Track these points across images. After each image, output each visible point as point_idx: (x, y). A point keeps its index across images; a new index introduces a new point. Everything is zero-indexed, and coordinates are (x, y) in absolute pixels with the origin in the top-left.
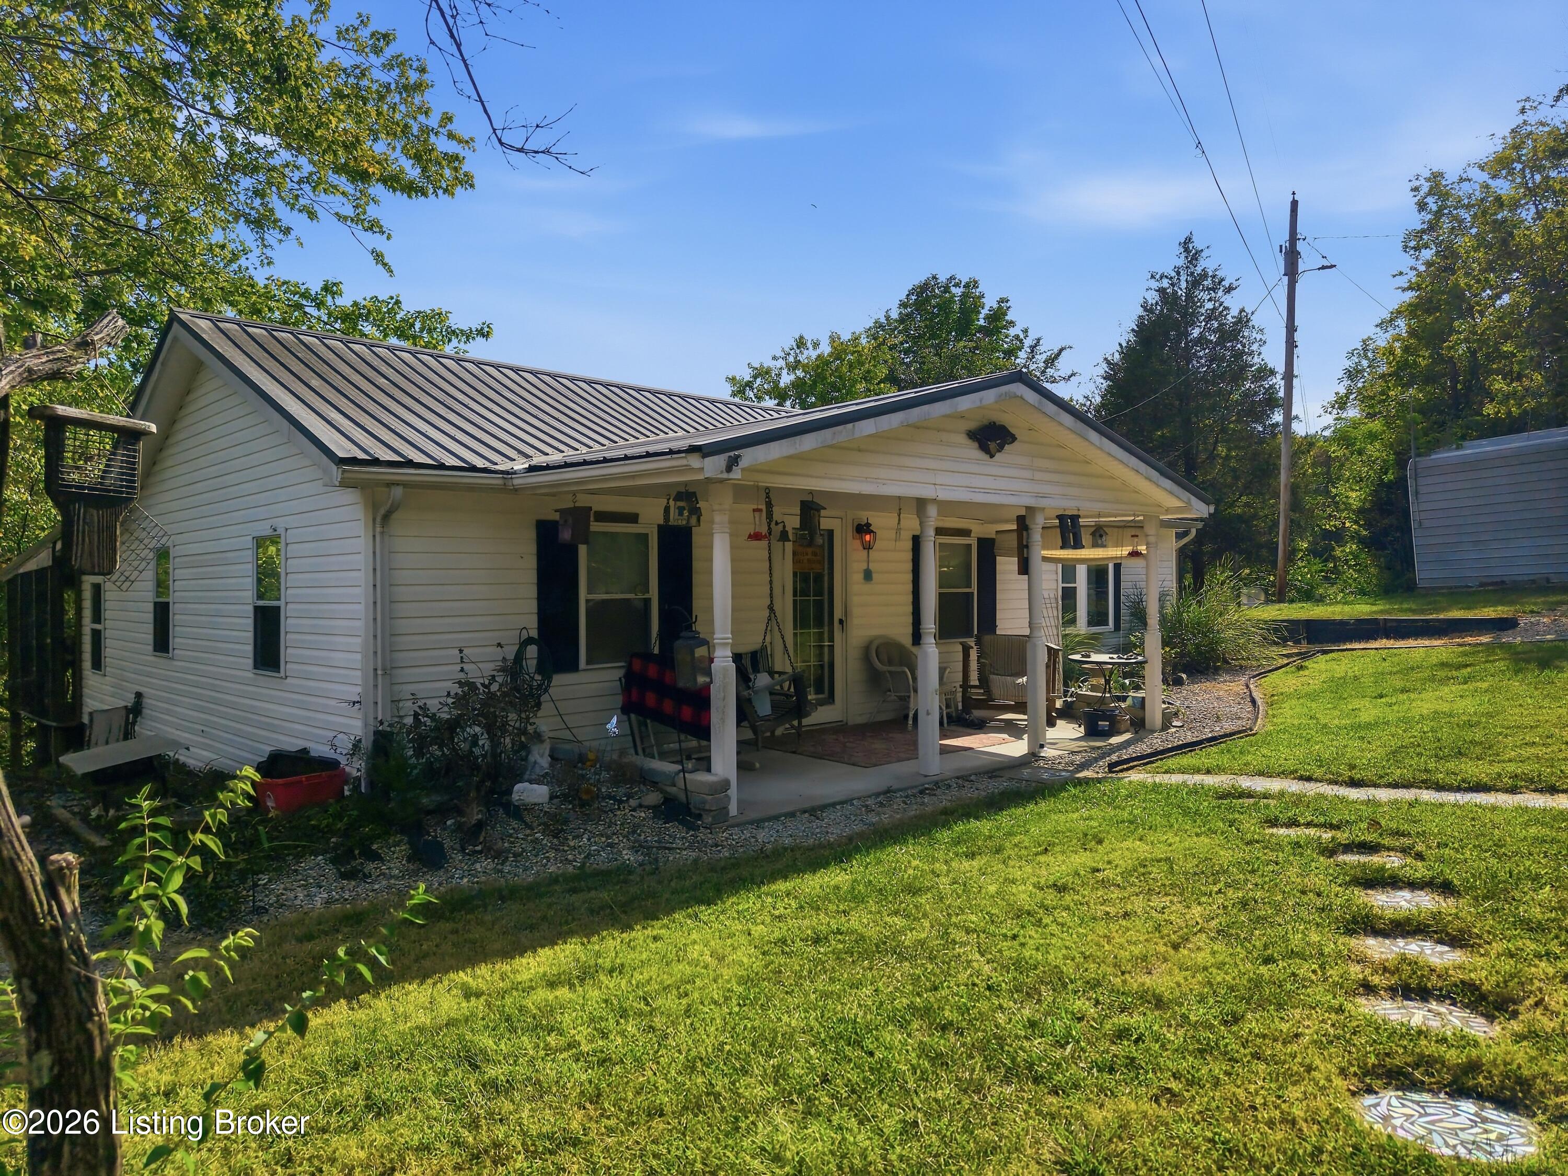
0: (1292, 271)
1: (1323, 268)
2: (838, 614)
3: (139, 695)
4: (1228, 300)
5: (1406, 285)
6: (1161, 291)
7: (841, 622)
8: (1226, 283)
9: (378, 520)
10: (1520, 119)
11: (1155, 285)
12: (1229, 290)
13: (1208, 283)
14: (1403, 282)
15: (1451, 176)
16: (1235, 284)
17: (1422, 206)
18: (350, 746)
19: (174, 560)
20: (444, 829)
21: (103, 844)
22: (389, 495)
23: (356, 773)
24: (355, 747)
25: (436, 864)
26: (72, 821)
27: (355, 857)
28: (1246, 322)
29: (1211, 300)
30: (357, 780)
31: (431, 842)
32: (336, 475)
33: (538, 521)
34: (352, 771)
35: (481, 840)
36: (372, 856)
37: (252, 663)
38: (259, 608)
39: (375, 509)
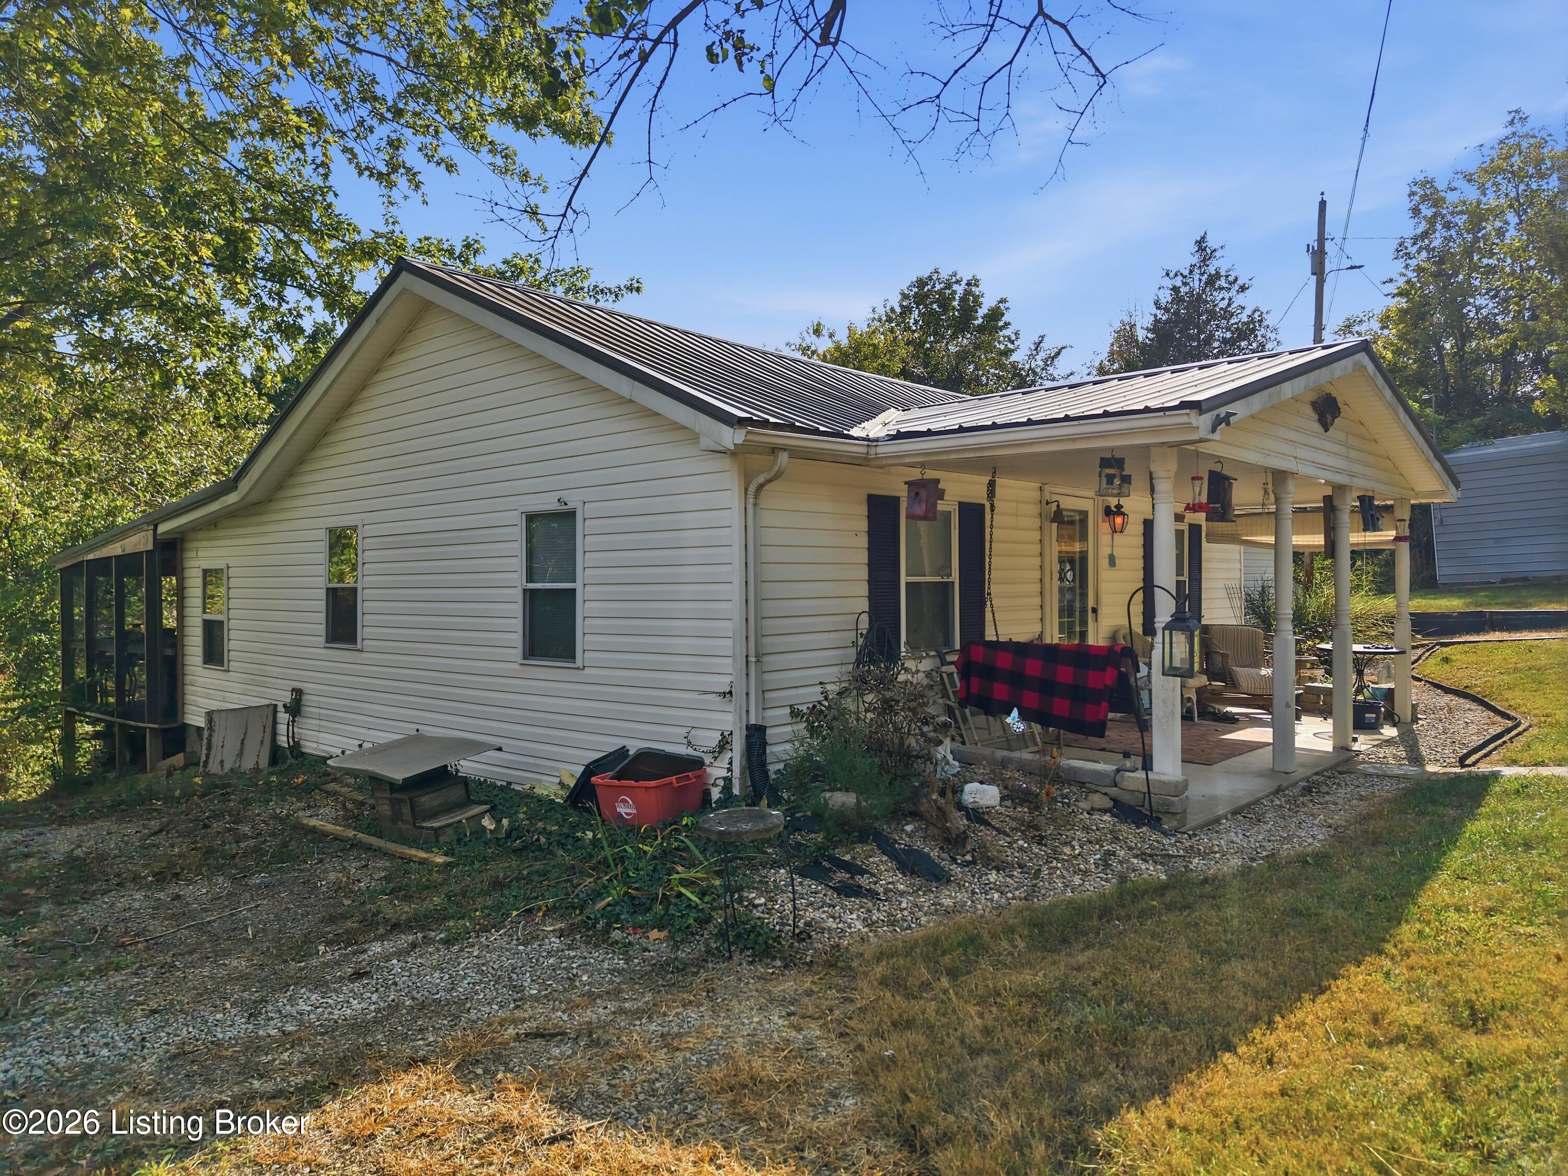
0: (1319, 271)
1: (1352, 268)
2: (1091, 603)
3: (298, 693)
4: (1239, 300)
5: (1396, 291)
6: (1175, 289)
7: (1095, 611)
8: (1240, 282)
10: (1510, 130)
11: (1169, 283)
12: (1243, 288)
13: (1222, 283)
14: (1392, 288)
15: (1441, 185)
16: (1248, 283)
17: (1416, 211)
18: (714, 743)
19: (366, 541)
20: (910, 835)
21: (440, 860)
22: (775, 462)
23: (724, 773)
24: (724, 744)
25: (940, 877)
26: (351, 833)
27: (830, 870)
28: (1261, 321)
29: (1223, 299)
30: (728, 780)
31: (910, 851)
32: (731, 437)
33: (869, 496)
34: (717, 771)
35: (969, 848)
36: (853, 869)
37: (518, 653)
38: (532, 591)
39: (747, 476)
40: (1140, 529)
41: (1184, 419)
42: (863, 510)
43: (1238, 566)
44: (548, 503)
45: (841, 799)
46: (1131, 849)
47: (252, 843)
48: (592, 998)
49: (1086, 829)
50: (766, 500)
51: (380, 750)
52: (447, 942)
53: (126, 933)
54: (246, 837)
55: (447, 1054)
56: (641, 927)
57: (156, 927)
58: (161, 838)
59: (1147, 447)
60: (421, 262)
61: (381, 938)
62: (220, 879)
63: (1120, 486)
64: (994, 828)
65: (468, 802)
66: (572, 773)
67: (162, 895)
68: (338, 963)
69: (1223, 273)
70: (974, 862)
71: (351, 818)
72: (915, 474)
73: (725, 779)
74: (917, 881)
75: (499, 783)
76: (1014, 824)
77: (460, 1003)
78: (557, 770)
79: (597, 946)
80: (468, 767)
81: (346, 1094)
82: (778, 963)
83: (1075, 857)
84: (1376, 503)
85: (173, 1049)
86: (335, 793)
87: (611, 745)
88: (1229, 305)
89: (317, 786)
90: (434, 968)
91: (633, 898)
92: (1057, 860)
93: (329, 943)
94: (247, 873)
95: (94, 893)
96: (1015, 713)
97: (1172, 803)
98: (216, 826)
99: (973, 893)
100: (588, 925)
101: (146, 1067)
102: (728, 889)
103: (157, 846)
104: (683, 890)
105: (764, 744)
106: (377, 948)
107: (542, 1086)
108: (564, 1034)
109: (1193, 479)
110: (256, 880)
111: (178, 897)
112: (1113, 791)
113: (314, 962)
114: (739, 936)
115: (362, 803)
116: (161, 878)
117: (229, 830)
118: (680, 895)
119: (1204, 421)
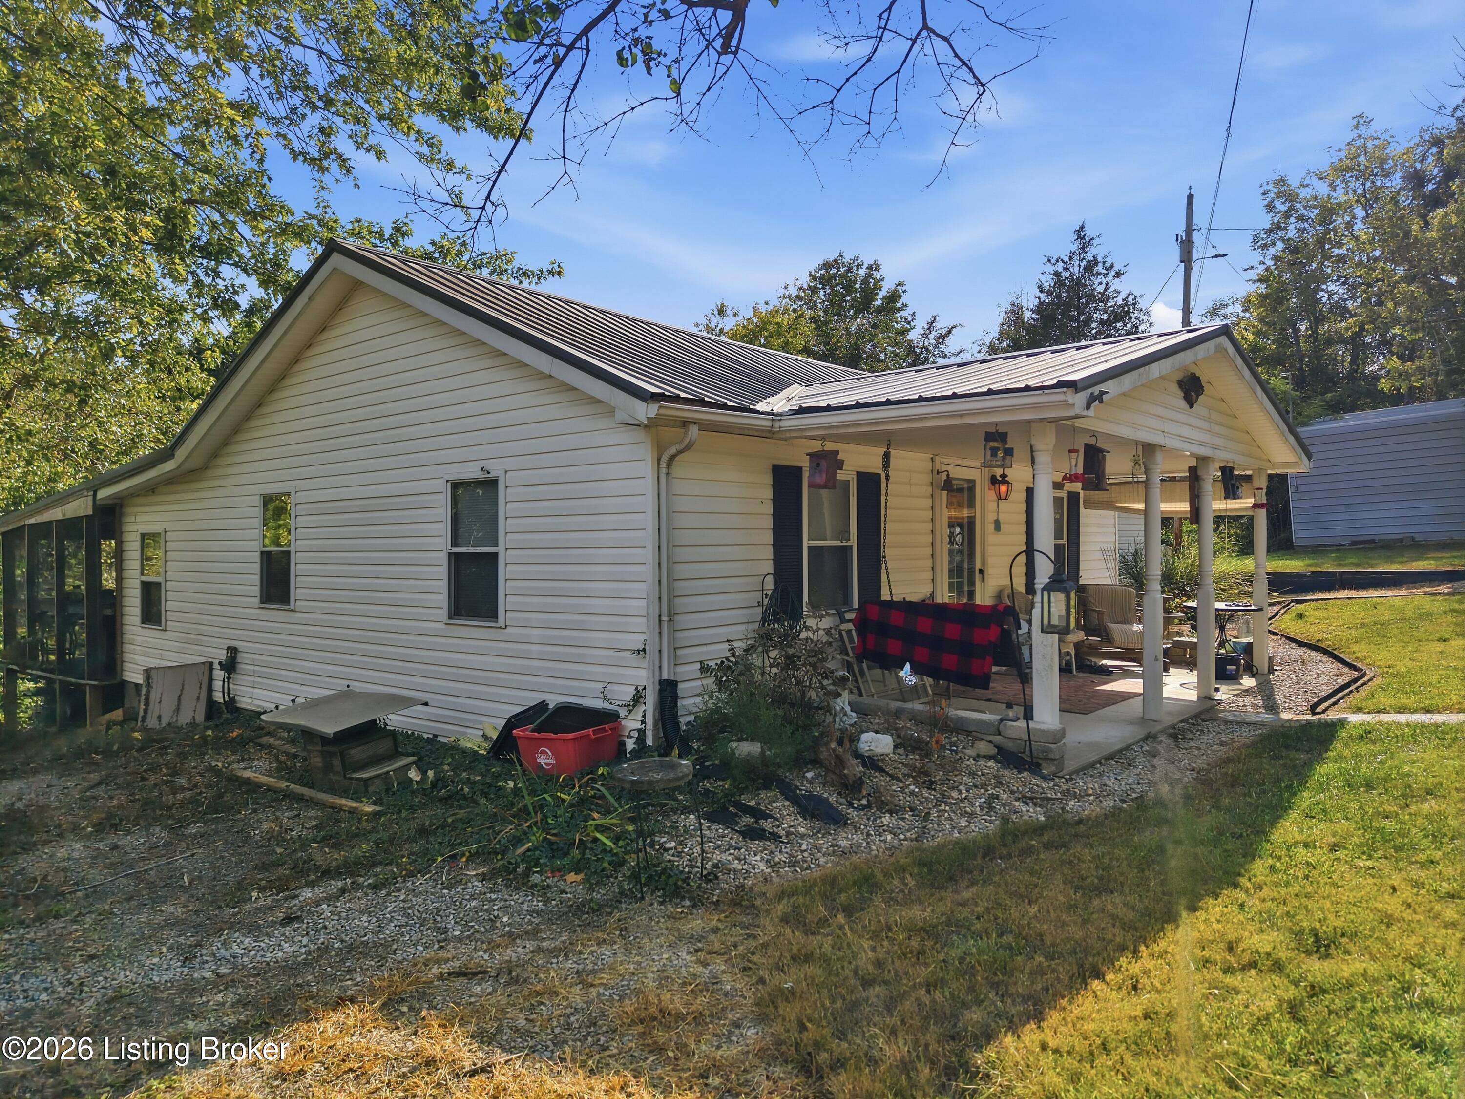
0: (1186, 259)
1: (1217, 256)
2: (978, 566)
3: (233, 651)
4: (1116, 285)
5: (1256, 278)
6: (1056, 274)
7: (981, 572)
8: (1116, 268)
9: (665, 459)
10: (1355, 134)
11: (1050, 269)
12: (1118, 275)
13: (1100, 268)
14: (1252, 275)
15: (1294, 182)
16: (1123, 270)
17: (1270, 207)
18: (629, 697)
19: (299, 507)
20: (810, 782)
21: (369, 809)
22: (686, 433)
23: (638, 725)
24: (638, 698)
25: (838, 820)
26: (283, 784)
27: (736, 815)
28: (1134, 304)
29: (1101, 283)
30: (642, 733)
31: (810, 797)
32: (644, 411)
33: (774, 466)
34: (631, 723)
35: (864, 792)
36: (758, 814)
37: (443, 613)
38: (457, 555)
39: (660, 449)
40: (1024, 496)
41: (1061, 397)
42: (769, 479)
43: (1113, 530)
44: (472, 472)
45: (747, 749)
46: (1013, 792)
47: (188, 794)
48: (512, 937)
49: (972, 774)
50: (678, 470)
51: (313, 705)
52: (375, 887)
53: (65, 882)
54: (183, 789)
55: (373, 992)
56: (559, 871)
57: (97, 876)
58: (100, 791)
59: (1029, 422)
60: (351, 243)
61: (312, 884)
62: (158, 829)
63: (1003, 458)
64: (887, 774)
65: (396, 754)
66: (494, 727)
67: (101, 845)
68: (270, 909)
69: (1100, 259)
70: (869, 806)
71: (284, 770)
72: (816, 446)
73: (639, 730)
74: (817, 824)
75: (425, 736)
76: (906, 770)
77: (386, 945)
78: (481, 723)
79: (517, 889)
80: (396, 720)
81: (277, 1032)
82: (687, 903)
83: (962, 801)
84: (1236, 473)
85: (110, 993)
86: (270, 746)
87: (532, 699)
88: (1106, 290)
89: (251, 741)
90: (362, 912)
91: (551, 843)
92: (946, 803)
93: (261, 890)
94: (183, 823)
95: (35, 844)
96: (907, 667)
97: (1051, 750)
98: (153, 779)
99: (868, 835)
100: (508, 870)
101: (85, 1010)
102: (640, 834)
103: (96, 798)
104: (598, 835)
105: (675, 697)
106: (307, 894)
107: (463, 1023)
108: (485, 972)
109: (1070, 451)
110: (192, 830)
111: (115, 847)
112: (997, 739)
113: (247, 907)
114: (650, 878)
115: (295, 756)
116: (100, 828)
117: (166, 783)
118: (595, 840)
119: (1079, 399)
